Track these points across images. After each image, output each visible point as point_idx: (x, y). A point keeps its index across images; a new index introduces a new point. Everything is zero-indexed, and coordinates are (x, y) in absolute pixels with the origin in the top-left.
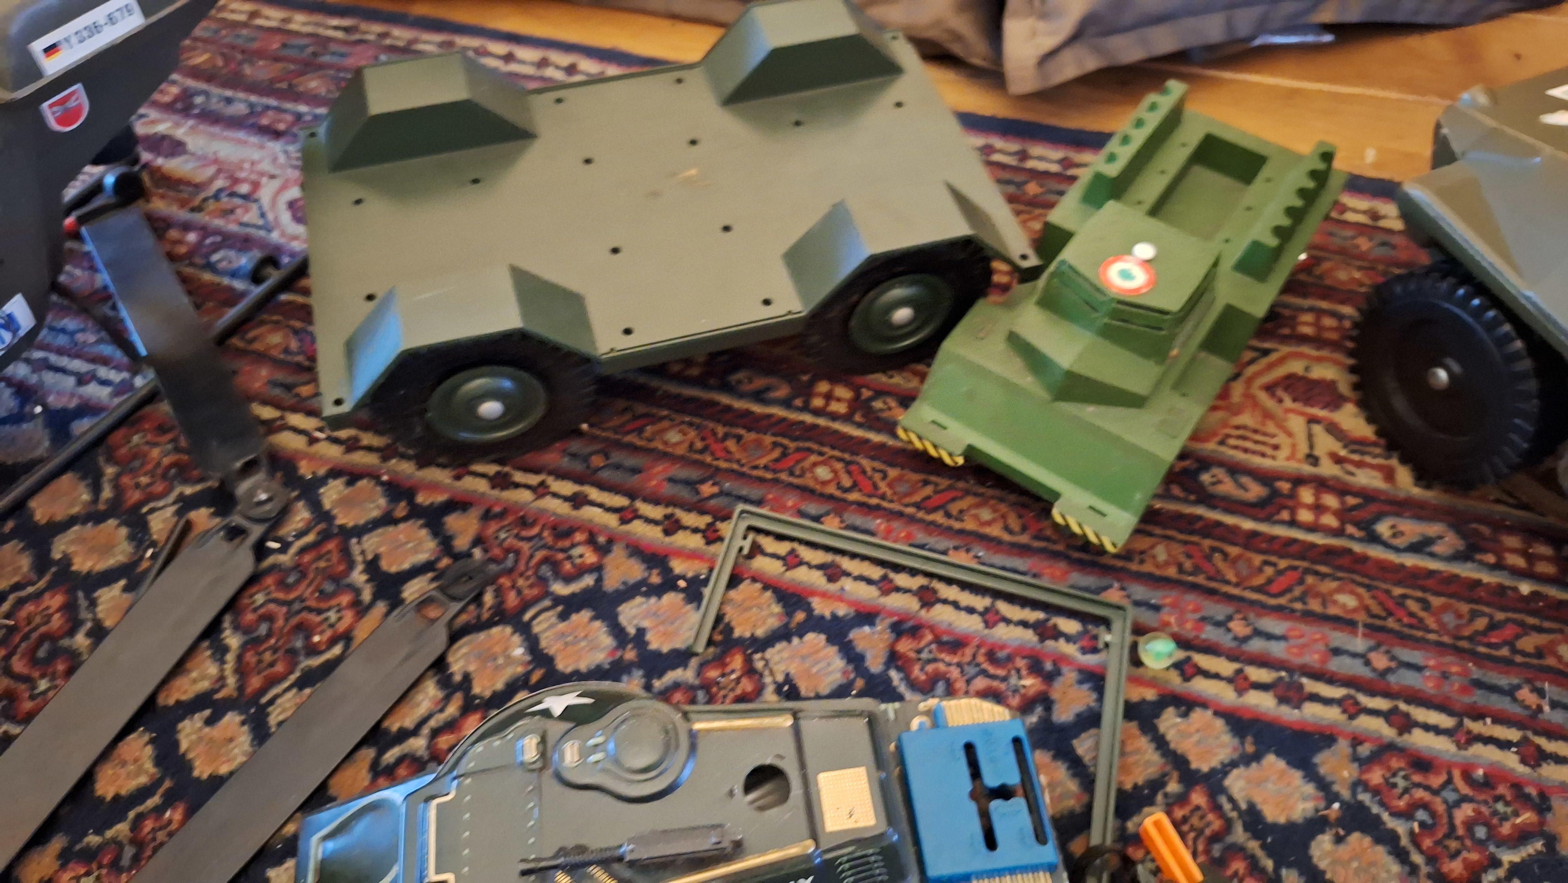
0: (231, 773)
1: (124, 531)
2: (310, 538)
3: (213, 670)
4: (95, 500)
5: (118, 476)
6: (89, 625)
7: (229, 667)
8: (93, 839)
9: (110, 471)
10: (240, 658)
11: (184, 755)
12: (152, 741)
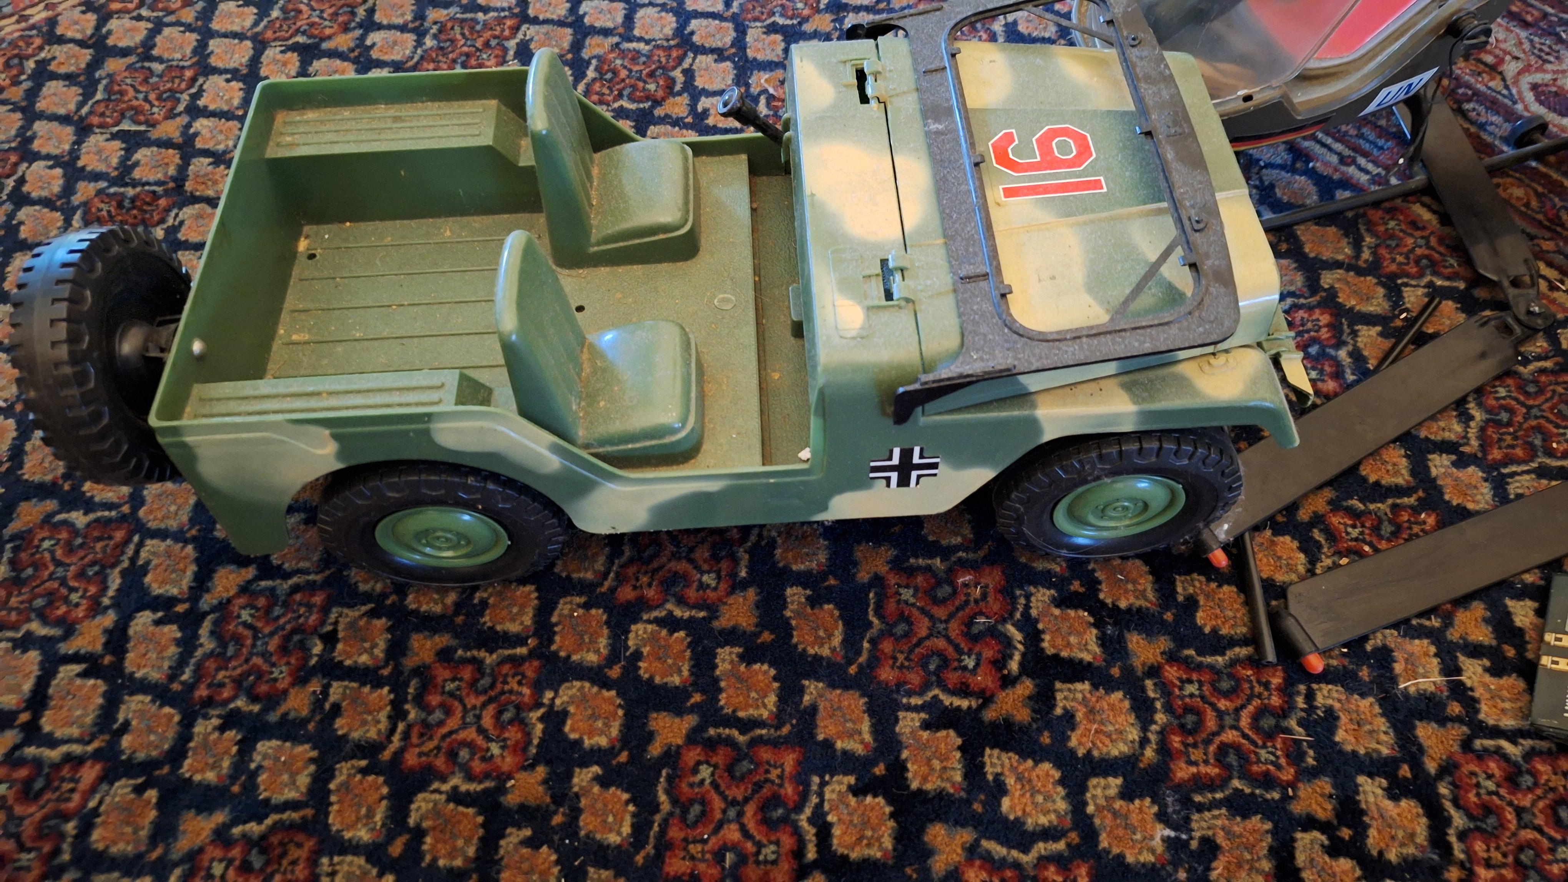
0: (1477, 513)
1: (1381, 291)
2: (1548, 364)
3: (1458, 428)
4: (1357, 256)
5: (1377, 246)
6: (1350, 348)
7: (1473, 432)
8: (1355, 503)
9: (1369, 240)
10: (1482, 429)
11: (1435, 479)
12: (1407, 456)
